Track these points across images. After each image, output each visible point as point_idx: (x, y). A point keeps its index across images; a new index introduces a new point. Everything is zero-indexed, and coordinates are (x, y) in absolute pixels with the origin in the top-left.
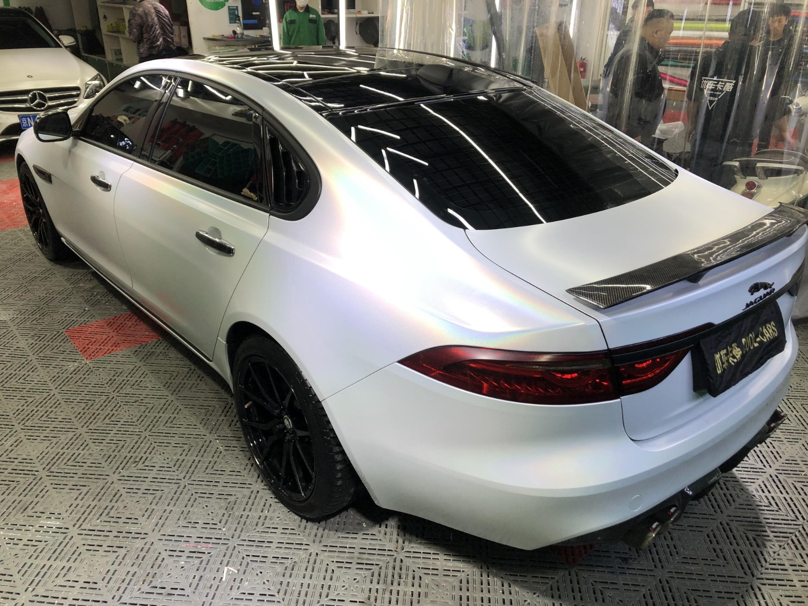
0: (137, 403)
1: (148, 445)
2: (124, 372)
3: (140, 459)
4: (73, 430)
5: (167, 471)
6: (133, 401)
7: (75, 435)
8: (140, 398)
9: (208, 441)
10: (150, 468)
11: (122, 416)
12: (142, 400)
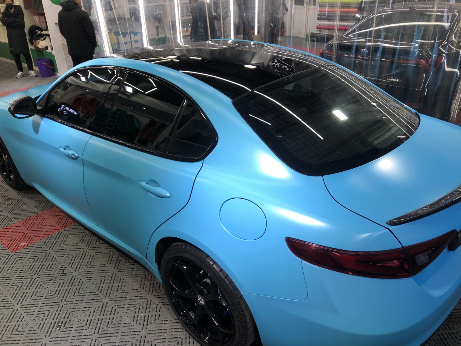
0: (53, 281)
1: (65, 312)
2: (40, 258)
3: (62, 323)
4: (12, 307)
5: (82, 330)
6: (49, 280)
7: (13, 311)
8: (54, 277)
9: (105, 303)
10: (69, 329)
11: (43, 292)
12: (55, 278)
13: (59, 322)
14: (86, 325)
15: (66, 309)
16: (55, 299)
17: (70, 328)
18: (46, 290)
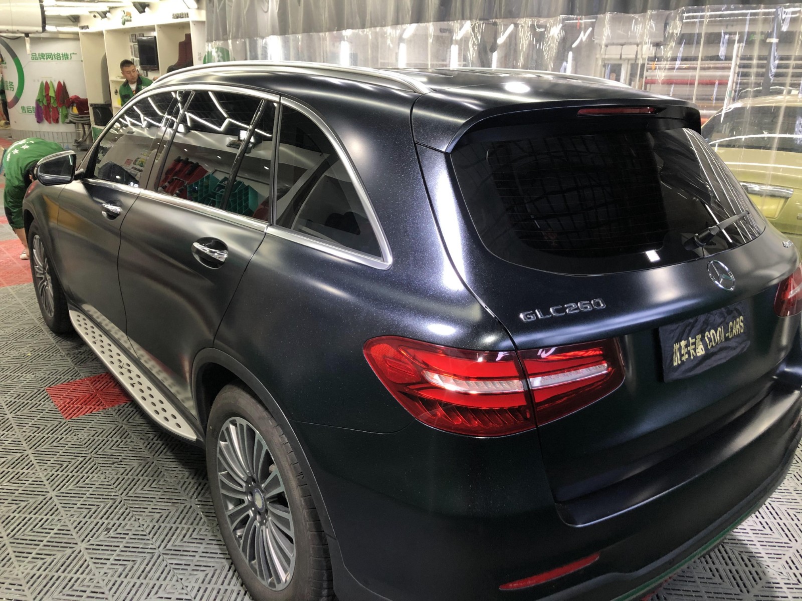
0: (116, 465)
1: (123, 510)
2: (105, 432)
3: (113, 526)
4: (44, 493)
5: (142, 539)
6: (111, 463)
7: (44, 499)
8: (119, 460)
9: (188, 507)
10: (122, 536)
11: (97, 478)
12: (121, 461)
13: (109, 523)
14: (149, 534)
15: (125, 507)
16: (112, 490)
17: (124, 534)
18: (103, 477)
